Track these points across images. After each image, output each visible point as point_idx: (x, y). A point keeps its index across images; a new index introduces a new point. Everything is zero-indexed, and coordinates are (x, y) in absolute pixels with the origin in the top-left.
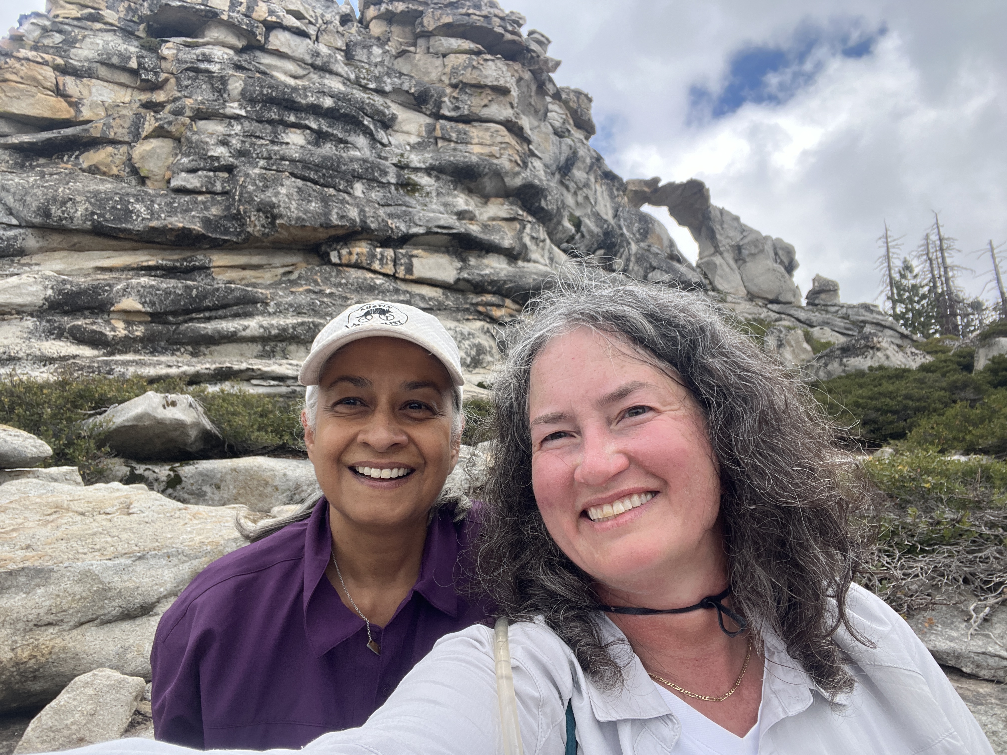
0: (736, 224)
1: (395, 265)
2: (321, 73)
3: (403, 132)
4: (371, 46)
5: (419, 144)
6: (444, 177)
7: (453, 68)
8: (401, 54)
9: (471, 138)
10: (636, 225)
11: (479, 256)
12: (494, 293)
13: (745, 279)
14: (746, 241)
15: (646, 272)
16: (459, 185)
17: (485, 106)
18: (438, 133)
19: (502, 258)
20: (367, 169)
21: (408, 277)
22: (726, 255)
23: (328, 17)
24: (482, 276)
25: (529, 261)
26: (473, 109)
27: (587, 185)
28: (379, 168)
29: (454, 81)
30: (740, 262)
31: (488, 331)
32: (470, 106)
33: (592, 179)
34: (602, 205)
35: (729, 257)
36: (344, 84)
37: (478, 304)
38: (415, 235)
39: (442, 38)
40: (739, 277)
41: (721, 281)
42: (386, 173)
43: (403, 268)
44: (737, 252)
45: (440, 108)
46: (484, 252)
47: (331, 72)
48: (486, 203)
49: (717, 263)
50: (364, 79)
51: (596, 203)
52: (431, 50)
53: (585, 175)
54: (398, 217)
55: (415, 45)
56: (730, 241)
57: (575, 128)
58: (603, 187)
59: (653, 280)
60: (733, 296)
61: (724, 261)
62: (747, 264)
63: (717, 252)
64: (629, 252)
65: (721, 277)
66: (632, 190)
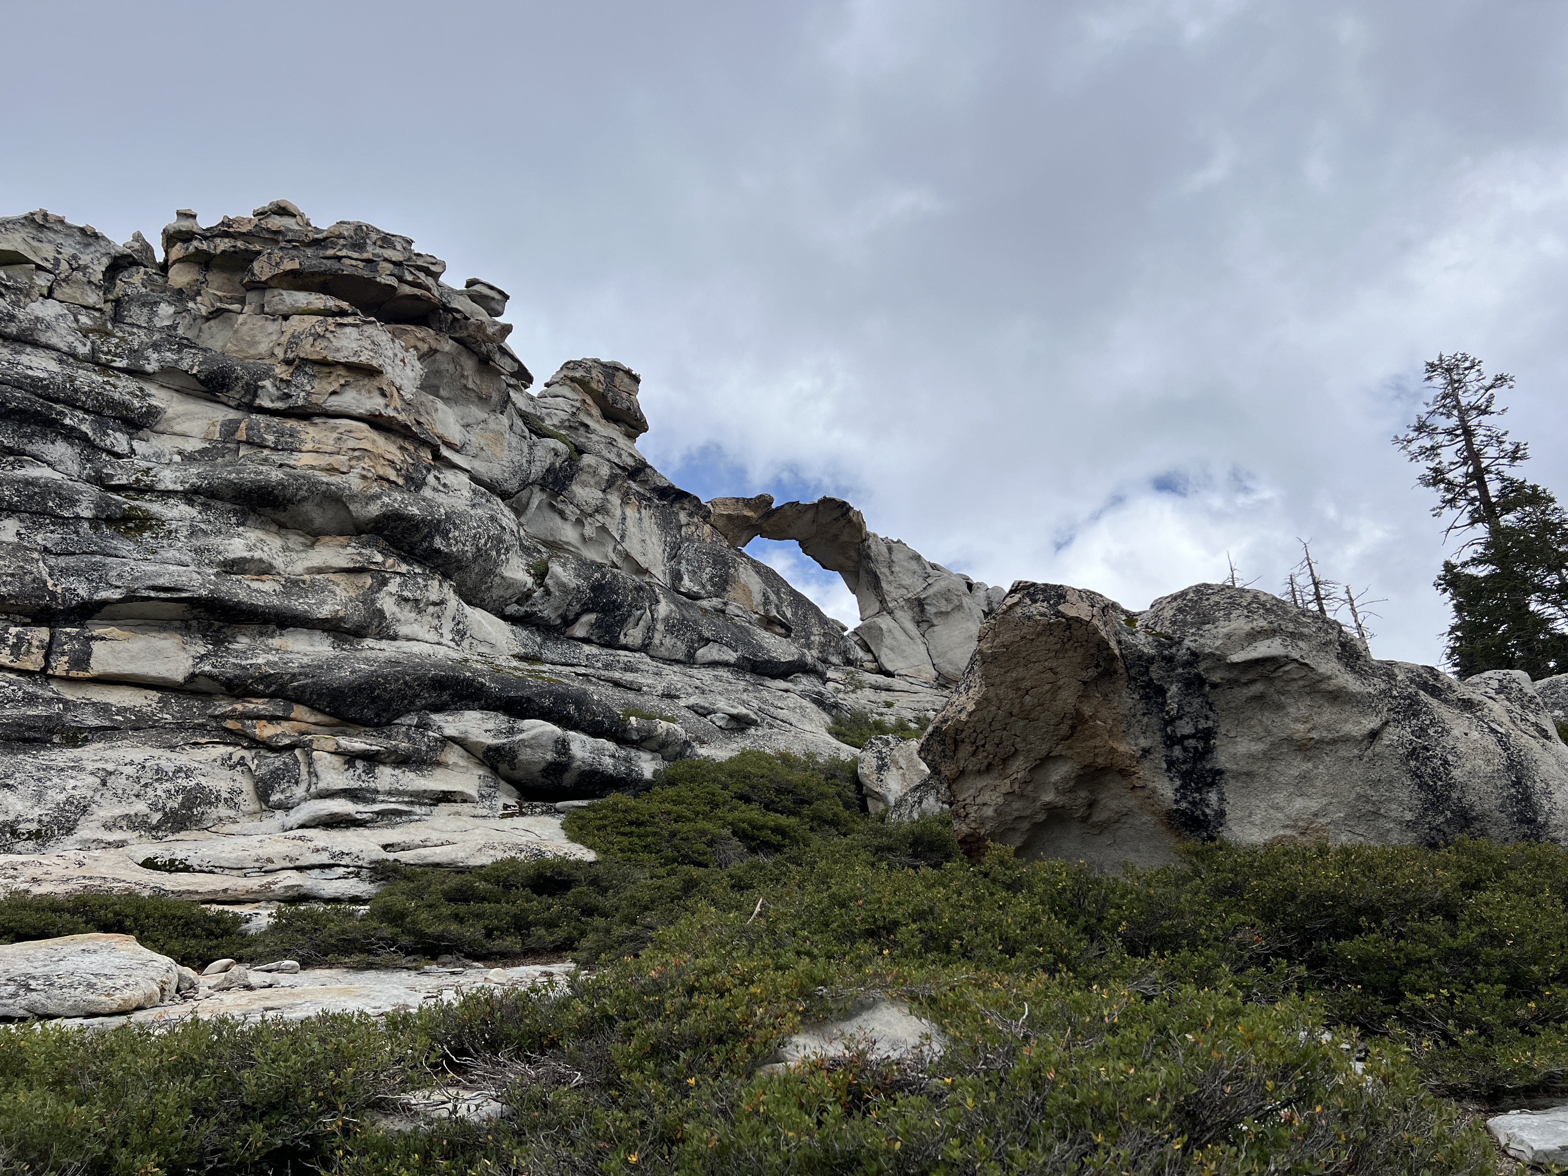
0: (914, 565)
1: (46, 657)
2: (17, 346)
3: (174, 434)
4: (157, 303)
5: (203, 452)
6: (219, 504)
7: (293, 336)
8: (216, 314)
9: (302, 441)
11: (261, 634)
12: (272, 696)
13: (932, 652)
14: (930, 591)
15: (691, 647)
16: (252, 517)
17: (334, 393)
18: (242, 435)
19: (318, 636)
20: (31, 497)
21: (73, 674)
22: (898, 614)
23: (84, 259)
24: (244, 668)
25: (394, 638)
26: (314, 399)
27: (601, 509)
28: (59, 495)
29: (291, 356)
30: (925, 626)
31: (242, 762)
32: (309, 393)
33: (615, 499)
34: (635, 541)
35: (906, 618)
36: (61, 362)
37: (225, 717)
38: (105, 603)
39: (284, 292)
40: (923, 648)
41: (892, 656)
42: (73, 503)
43: (66, 658)
44: (917, 609)
45: (255, 396)
46: (272, 627)
47: (36, 344)
48: (312, 546)
49: (883, 626)
50: (109, 352)
51: (623, 537)
52: (266, 309)
53: (600, 495)
54: (77, 572)
55: (242, 301)
56: (905, 592)
57: (603, 421)
58: (643, 511)
59: (704, 660)
60: (911, 680)
61: (896, 625)
62: (935, 629)
63: (884, 609)
64: (652, 616)
65: (891, 649)
66: (722, 515)
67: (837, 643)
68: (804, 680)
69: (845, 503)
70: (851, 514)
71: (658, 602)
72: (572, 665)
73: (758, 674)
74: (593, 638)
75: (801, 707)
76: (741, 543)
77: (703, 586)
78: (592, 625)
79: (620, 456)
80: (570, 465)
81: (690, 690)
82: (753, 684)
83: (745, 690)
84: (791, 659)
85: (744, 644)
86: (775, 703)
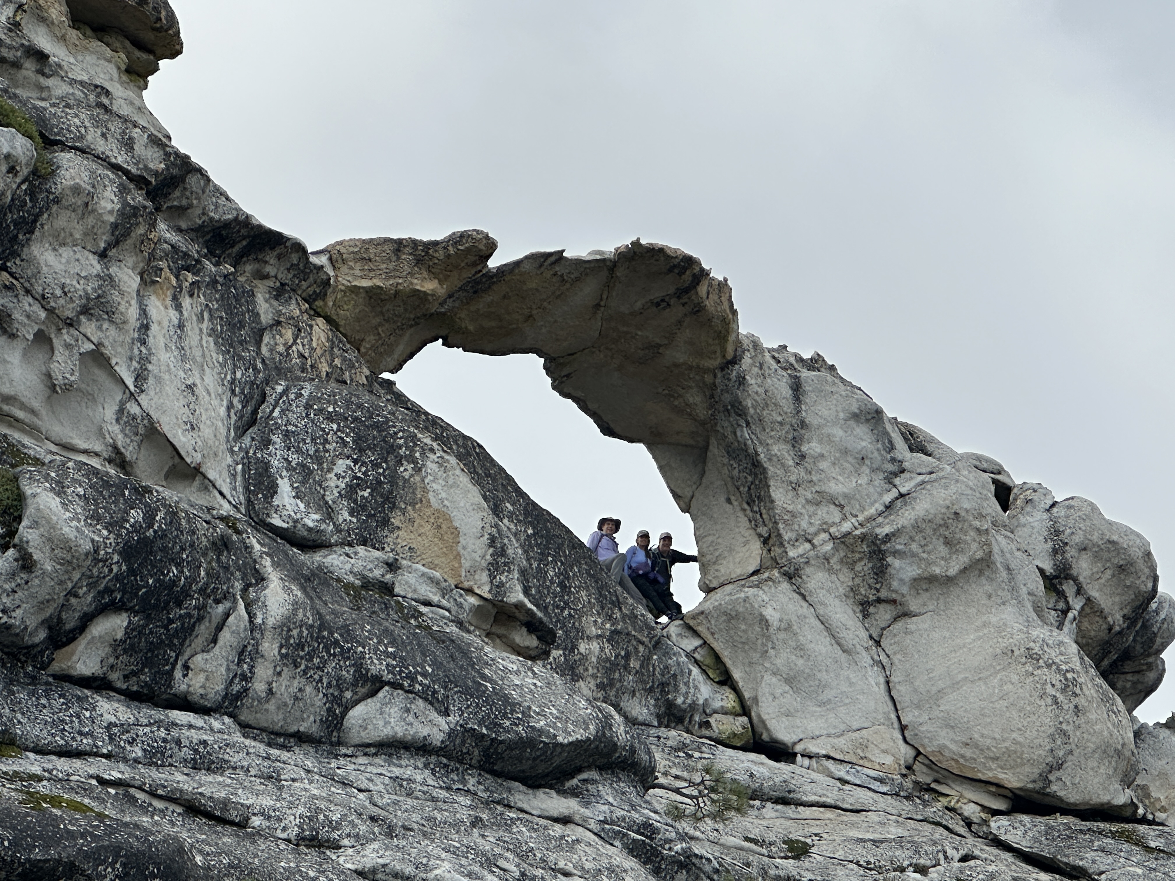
10: (341, 465)
13: (901, 692)
14: (904, 516)
15: (336, 700)
22: (814, 579)
30: (883, 614)
33: (126, 275)
34: (170, 389)
40: (874, 679)
41: (790, 700)
44: (864, 566)
49: (771, 614)
51: (140, 377)
53: (94, 265)
56: (836, 515)
57: (73, 34)
58: (186, 302)
59: (366, 737)
60: (841, 771)
61: (804, 609)
62: (912, 624)
63: (775, 563)
64: (251, 616)
65: (789, 681)
66: (355, 290)
67: (646, 660)
68: (607, 792)
69: (689, 262)
70: (703, 289)
71: (261, 579)
72: (79, 754)
73: (496, 774)
74: (115, 677)
75: (611, 870)
76: (392, 363)
77: (329, 513)
78: (115, 644)
79: (128, 144)
80: (32, 193)
81: (363, 828)
82: (487, 803)
83: (476, 822)
84: (580, 735)
85: (466, 692)
86: (552, 857)
